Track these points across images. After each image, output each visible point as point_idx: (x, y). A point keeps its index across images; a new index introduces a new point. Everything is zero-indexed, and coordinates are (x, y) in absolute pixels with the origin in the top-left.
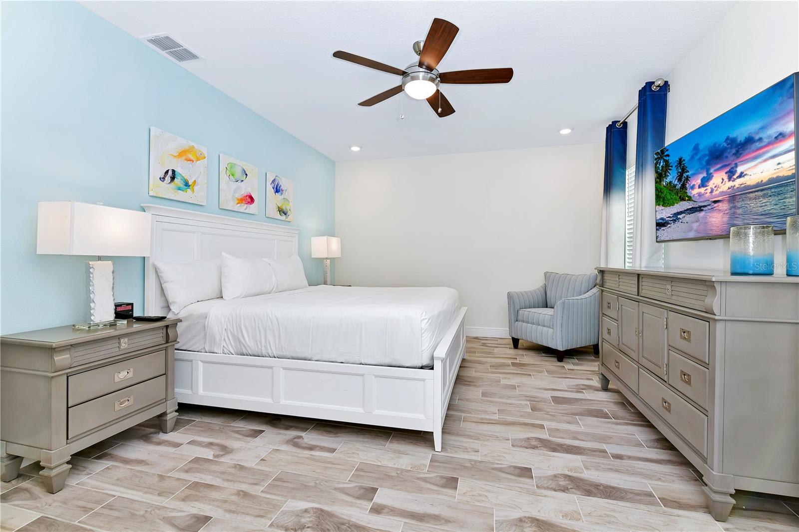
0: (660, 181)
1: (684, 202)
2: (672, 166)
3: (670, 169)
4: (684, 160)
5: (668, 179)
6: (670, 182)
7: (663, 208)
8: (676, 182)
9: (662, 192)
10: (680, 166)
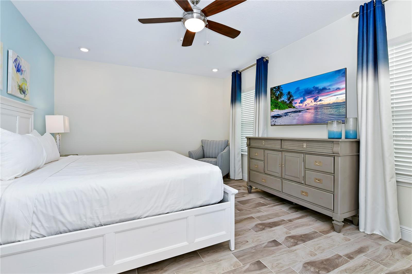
0: (277, 100)
1: (291, 109)
2: (284, 94)
3: (283, 96)
4: (291, 93)
5: (282, 99)
6: (283, 101)
7: (279, 110)
8: (287, 101)
9: (278, 104)
10: (289, 95)
